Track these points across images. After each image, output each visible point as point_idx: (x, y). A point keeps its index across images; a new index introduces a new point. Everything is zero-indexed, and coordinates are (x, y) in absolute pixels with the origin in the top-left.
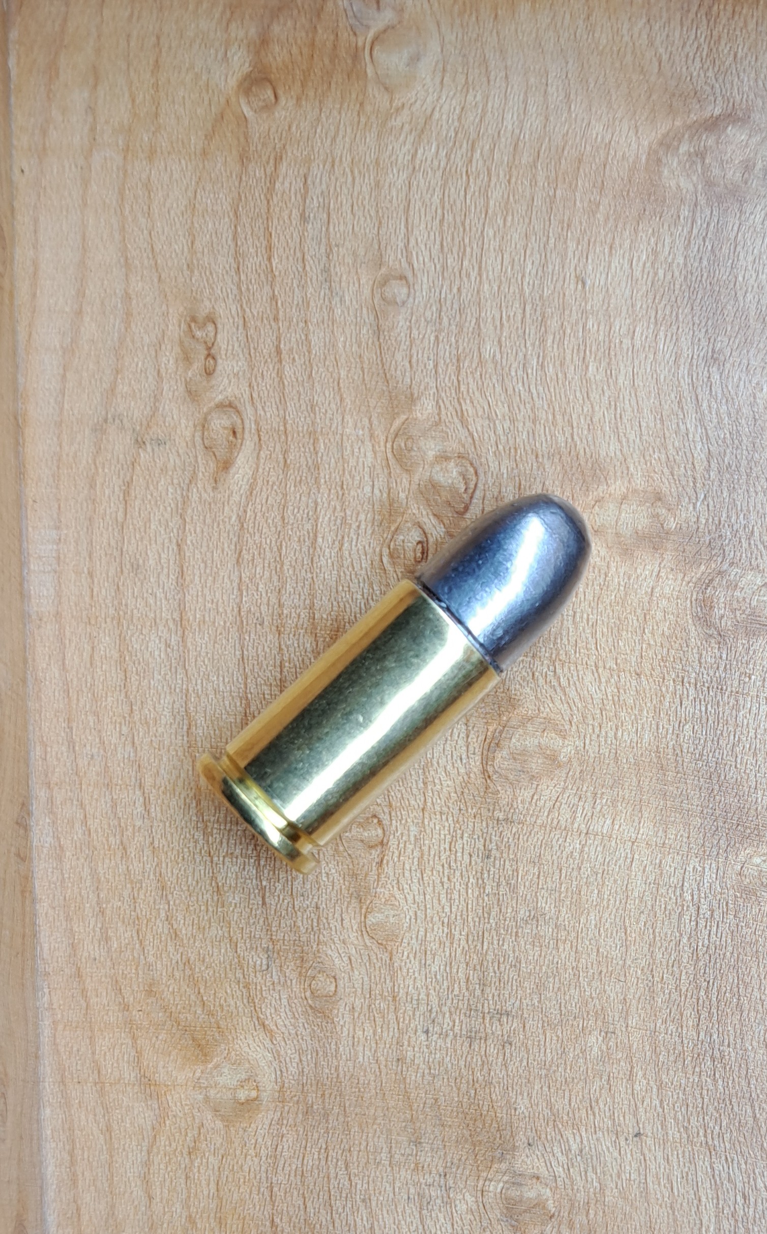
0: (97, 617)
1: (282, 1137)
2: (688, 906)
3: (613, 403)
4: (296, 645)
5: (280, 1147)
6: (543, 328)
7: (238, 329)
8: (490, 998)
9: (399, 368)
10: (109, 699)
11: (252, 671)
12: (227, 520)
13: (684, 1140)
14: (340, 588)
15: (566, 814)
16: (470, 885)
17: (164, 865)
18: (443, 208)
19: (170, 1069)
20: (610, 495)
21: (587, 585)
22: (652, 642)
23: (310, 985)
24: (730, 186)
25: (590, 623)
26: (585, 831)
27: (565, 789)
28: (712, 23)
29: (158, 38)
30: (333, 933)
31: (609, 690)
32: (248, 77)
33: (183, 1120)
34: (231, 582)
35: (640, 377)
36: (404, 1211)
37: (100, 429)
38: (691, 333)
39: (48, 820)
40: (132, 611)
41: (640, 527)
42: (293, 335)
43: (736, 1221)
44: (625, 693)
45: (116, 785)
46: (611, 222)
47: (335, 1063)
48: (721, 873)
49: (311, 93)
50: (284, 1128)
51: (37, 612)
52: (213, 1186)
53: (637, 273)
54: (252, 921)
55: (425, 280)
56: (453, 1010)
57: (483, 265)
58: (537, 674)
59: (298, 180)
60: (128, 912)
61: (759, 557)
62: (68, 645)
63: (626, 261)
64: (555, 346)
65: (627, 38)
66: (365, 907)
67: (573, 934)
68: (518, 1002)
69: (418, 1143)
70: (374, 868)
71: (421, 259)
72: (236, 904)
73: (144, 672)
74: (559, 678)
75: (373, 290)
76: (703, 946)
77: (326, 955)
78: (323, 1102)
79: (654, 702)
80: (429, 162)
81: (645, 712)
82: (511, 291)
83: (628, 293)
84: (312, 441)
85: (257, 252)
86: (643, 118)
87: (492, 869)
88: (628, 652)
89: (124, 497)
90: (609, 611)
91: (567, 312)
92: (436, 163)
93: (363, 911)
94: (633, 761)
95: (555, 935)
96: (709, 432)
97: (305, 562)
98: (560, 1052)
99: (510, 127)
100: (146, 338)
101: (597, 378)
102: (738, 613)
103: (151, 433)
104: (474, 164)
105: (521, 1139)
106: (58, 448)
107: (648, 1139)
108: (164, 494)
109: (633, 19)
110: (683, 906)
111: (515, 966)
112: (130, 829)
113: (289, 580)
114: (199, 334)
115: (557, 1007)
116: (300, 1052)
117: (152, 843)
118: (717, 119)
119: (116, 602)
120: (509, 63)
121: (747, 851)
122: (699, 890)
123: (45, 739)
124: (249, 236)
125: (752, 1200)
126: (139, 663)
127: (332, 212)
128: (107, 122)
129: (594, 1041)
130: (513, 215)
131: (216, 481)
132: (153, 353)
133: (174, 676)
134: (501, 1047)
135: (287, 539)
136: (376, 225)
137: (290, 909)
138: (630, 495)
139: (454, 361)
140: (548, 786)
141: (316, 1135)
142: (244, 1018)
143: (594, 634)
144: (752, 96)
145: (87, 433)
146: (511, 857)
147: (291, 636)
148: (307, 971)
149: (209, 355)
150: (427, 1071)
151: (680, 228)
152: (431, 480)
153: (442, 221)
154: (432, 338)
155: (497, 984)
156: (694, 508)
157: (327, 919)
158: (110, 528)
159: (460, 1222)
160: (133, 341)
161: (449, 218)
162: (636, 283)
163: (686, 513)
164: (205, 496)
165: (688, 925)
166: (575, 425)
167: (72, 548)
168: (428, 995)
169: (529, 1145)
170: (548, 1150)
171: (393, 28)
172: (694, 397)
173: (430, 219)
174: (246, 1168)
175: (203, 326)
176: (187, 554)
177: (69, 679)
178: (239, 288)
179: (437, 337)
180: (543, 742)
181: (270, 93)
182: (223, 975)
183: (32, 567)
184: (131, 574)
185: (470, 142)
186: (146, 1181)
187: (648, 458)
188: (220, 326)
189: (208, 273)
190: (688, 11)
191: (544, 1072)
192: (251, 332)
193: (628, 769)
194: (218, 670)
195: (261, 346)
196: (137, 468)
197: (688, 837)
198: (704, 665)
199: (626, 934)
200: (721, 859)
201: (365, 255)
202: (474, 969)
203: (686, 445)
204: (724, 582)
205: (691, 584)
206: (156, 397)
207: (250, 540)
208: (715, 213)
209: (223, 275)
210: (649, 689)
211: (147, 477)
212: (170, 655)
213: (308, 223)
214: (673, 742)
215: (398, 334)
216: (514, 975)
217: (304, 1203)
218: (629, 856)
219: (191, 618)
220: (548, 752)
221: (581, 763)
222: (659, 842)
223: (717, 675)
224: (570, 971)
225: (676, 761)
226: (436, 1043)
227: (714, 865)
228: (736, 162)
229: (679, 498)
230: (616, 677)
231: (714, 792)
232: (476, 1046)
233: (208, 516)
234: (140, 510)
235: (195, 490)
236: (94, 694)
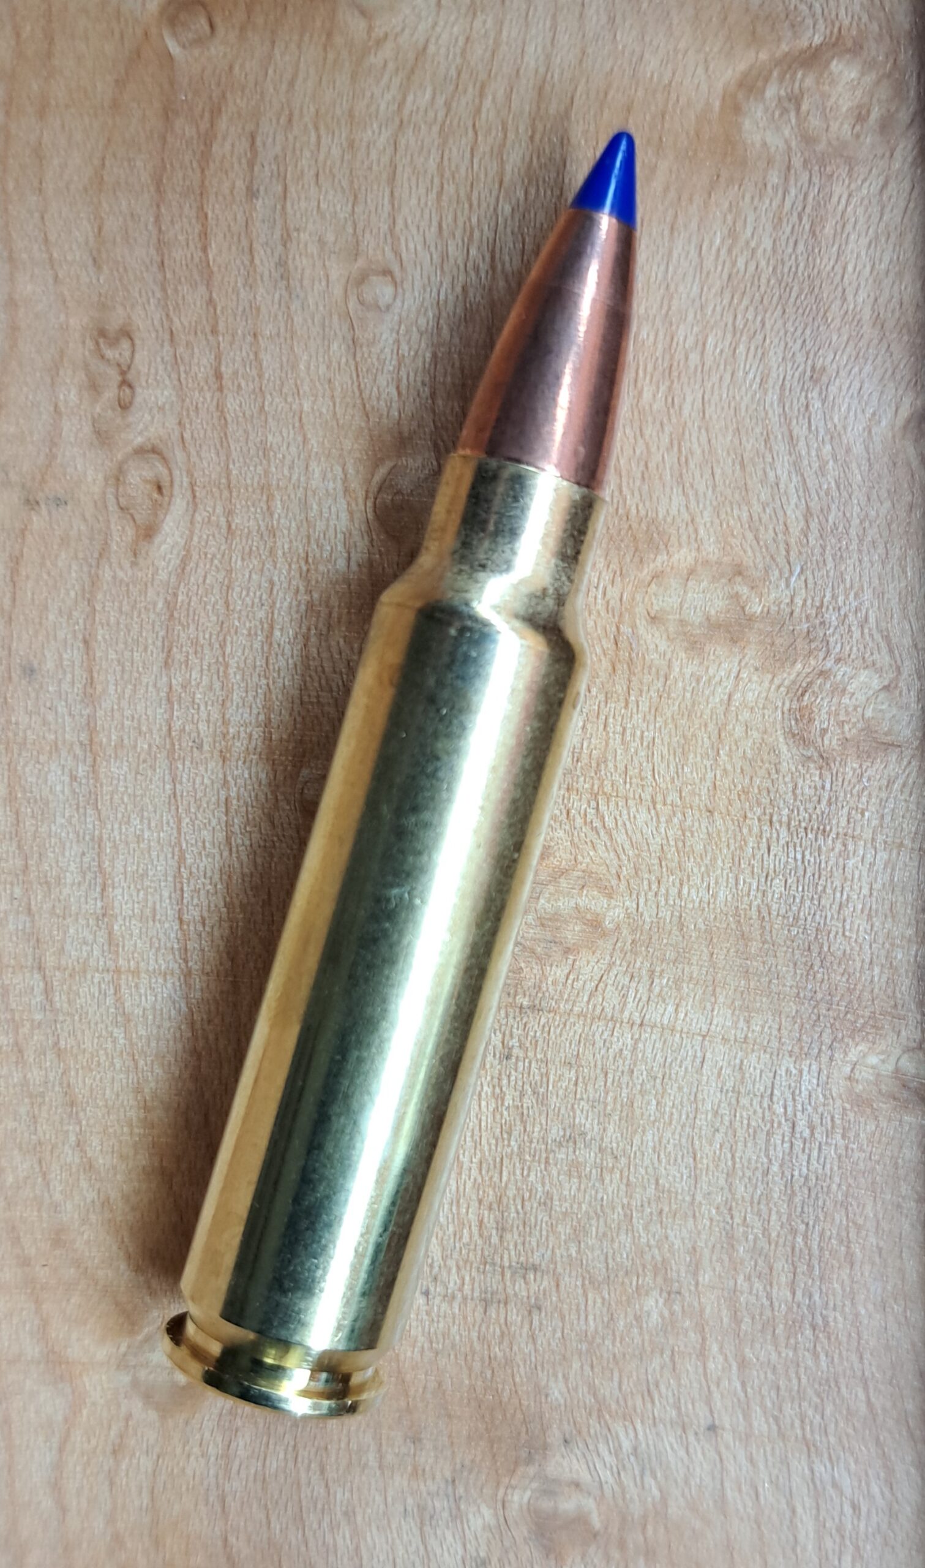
1: (237, 1431)
2: (780, 1123)
3: (675, 443)
4: (246, 776)
5: (233, 1446)
7: (162, 346)
8: (511, 1247)
9: (382, 396)
11: (188, 811)
12: (151, 607)
13: (774, 1434)
15: (612, 998)
16: (483, 1095)
17: (73, 1073)
18: (442, 176)
19: (85, 1343)
20: (672, 568)
21: (641, 691)
22: (729, 767)
24: (835, 143)
25: (645, 744)
26: (639, 1022)
27: (611, 965)
31: (670, 833)
33: (105, 1410)
34: (158, 691)
35: (713, 406)
36: (400, 1527)
38: (783, 344)
40: (25, 731)
41: (713, 612)
42: (238, 353)
43: (843, 1537)
44: (692, 836)
45: (8, 966)
46: (672, 194)
48: (823, 1078)
49: (260, 21)
52: (145, 1495)
53: (709, 263)
55: (417, 275)
56: (461, 1263)
57: (497, 257)
58: (573, 812)
59: (243, 139)
60: (26, 1135)
61: (875, 652)
63: (693, 246)
67: (623, 1161)
68: (549, 1252)
69: (416, 1440)
71: (411, 246)
73: (43, 814)
74: (603, 817)
75: (346, 291)
76: (800, 1175)
79: (732, 848)
80: (421, 113)
81: (719, 862)
83: (696, 289)
84: (265, 498)
85: (187, 239)
87: (513, 1073)
88: (697, 781)
89: (12, 577)
90: (670, 725)
92: (431, 114)
94: (703, 927)
95: (598, 1160)
96: (808, 480)
97: (258, 663)
98: (606, 1319)
99: (532, 64)
100: (38, 359)
101: (655, 407)
102: (846, 728)
103: (46, 490)
104: (483, 116)
105: (555, 1436)
107: (726, 1433)
108: (65, 571)
110: (772, 1122)
111: (545, 1204)
112: (28, 1025)
113: (235, 687)
114: (109, 353)
115: (602, 1258)
117: (56, 1044)
118: (816, 50)
119: (2, 720)
121: (860, 1048)
122: (794, 1100)
124: (176, 218)
126: (36, 801)
127: (289, 184)
129: (653, 1305)
130: (537, 185)
131: (135, 555)
132: (49, 380)
133: (82, 819)
134: (526, 1313)
135: (232, 631)
136: (351, 199)
138: (699, 568)
139: (458, 386)
140: (588, 963)
141: (281, 1429)
143: (650, 757)
146: (539, 1056)
147: (240, 763)
149: (124, 382)
150: (426, 1346)
151: (767, 202)
153: (440, 194)
154: (427, 355)
155: (521, 1228)
156: (788, 586)
159: (473, 1542)
160: (20, 365)
161: (450, 189)
162: (707, 276)
163: (776, 594)
164: (120, 574)
165: (779, 1148)
166: (624, 473)
169: (566, 1442)
170: (591, 1447)
172: (787, 433)
173: (424, 191)
174: (189, 1472)
175: (114, 343)
176: (98, 654)
179: (433, 354)
180: (581, 904)
181: (203, 22)
184: (23, 682)
185: (478, 85)
186: (56, 1487)
187: (723, 516)
188: (137, 342)
189: (121, 270)
191: (584, 1347)
192: (181, 350)
193: (697, 938)
194: (142, 810)
195: (195, 368)
196: (29, 538)
197: (779, 1029)
198: (800, 797)
199: (695, 1159)
200: (824, 1059)
201: (335, 243)
202: (490, 1209)
203: (777, 497)
204: (828, 686)
205: (782, 689)
206: (53, 441)
207: (182, 635)
208: (816, 180)
209: (142, 272)
210: (727, 831)
211: (43, 549)
212: (77, 790)
213: (257, 199)
214: (759, 901)
215: (382, 351)
216: (543, 1216)
217: (267, 1517)
218: (699, 1054)
219: (104, 740)
220: (589, 917)
221: (633, 931)
222: (740, 1036)
223: (818, 811)
224: (620, 1210)
225: (763, 928)
226: (439, 1307)
227: (814, 1067)
228: (844, 109)
229: (766, 571)
230: (679, 815)
231: (816, 968)
232: (492, 1312)
233: (125, 603)
234: (33, 594)
235: (107, 567)
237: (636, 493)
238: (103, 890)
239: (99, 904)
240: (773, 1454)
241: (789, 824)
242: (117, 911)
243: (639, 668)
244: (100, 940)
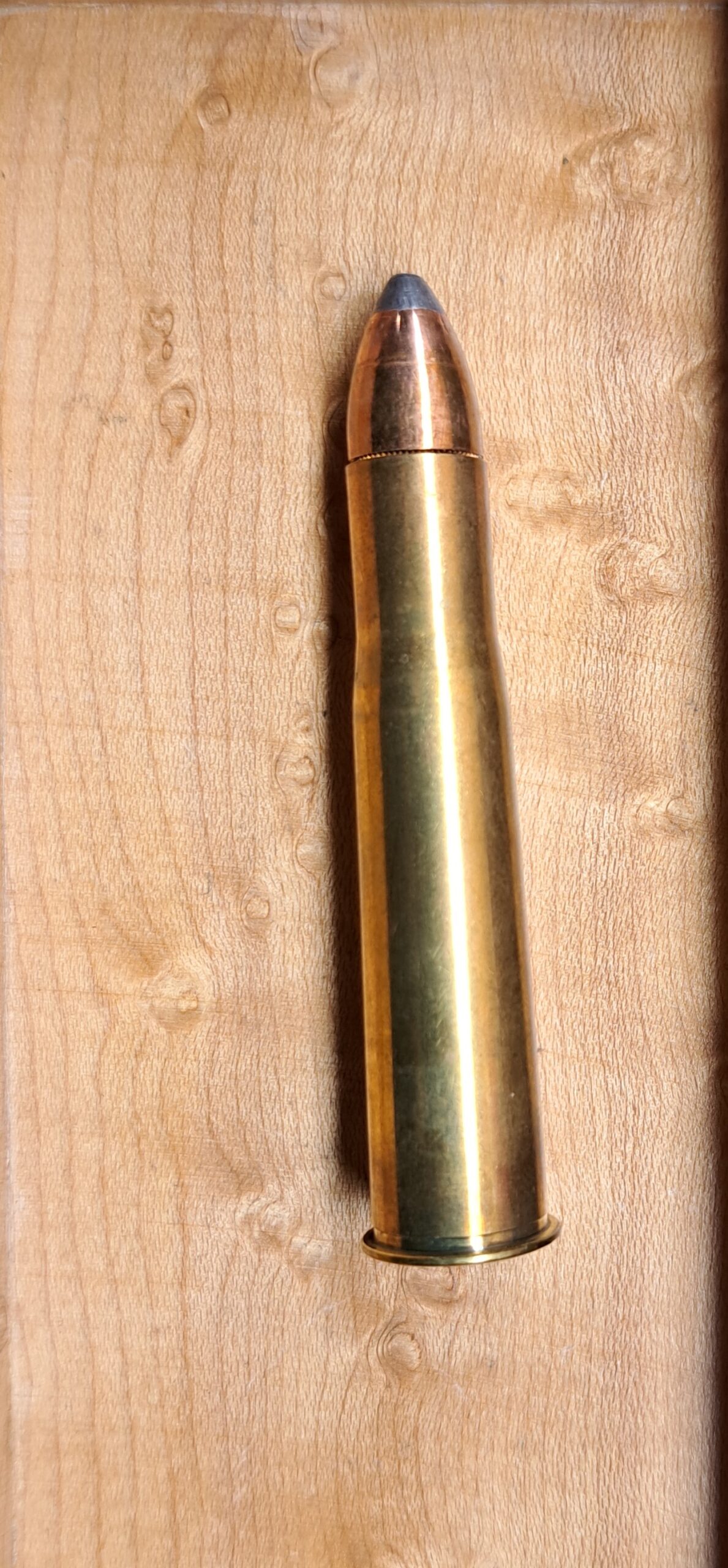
0: (63, 575)
1: (219, 1043)
2: (589, 845)
3: (527, 390)
4: (239, 602)
5: (216, 1053)
6: (465, 321)
7: (192, 319)
10: (73, 648)
11: (200, 625)
12: (179, 490)
13: (581, 1056)
14: (279, 553)
17: (118, 798)
18: (377, 212)
19: (120, 980)
20: (524, 473)
21: (502, 554)
22: (559, 606)
23: (246, 908)
24: (636, 195)
25: (504, 589)
28: (622, 45)
29: (125, 57)
30: (268, 861)
32: (205, 91)
33: (131, 1026)
34: (183, 545)
35: (552, 367)
37: (68, 407)
38: (599, 326)
39: (16, 755)
40: (94, 570)
41: (549, 503)
42: (242, 325)
43: (627, 1130)
44: (533, 650)
45: (78, 725)
46: (529, 226)
47: (267, 978)
48: (618, 814)
49: (261, 108)
50: (220, 1036)
51: (10, 569)
52: (156, 1086)
53: (551, 272)
54: (195, 850)
55: (360, 277)
59: (248, 186)
60: (85, 839)
61: (657, 532)
62: (36, 600)
63: (542, 261)
65: (544, 59)
66: (296, 839)
70: (305, 804)
71: (356, 257)
72: (181, 834)
73: (104, 624)
75: (313, 286)
76: (602, 880)
77: (261, 881)
78: (256, 1013)
79: (561, 660)
80: (365, 171)
81: (553, 669)
83: (542, 289)
84: (256, 420)
85: (210, 250)
86: (559, 132)
88: (538, 614)
89: (89, 468)
90: (521, 577)
91: (487, 307)
92: (372, 172)
93: (295, 842)
94: (540, 713)
96: (614, 416)
97: (249, 529)
99: (438, 139)
100: (111, 326)
101: (514, 367)
102: (637, 581)
103: (113, 412)
104: (406, 173)
106: (31, 424)
107: (548, 1055)
108: (124, 465)
109: (551, 42)
110: (584, 844)
112: (89, 765)
113: (234, 544)
114: (157, 323)
116: (237, 968)
117: (108, 777)
118: (626, 133)
119: (80, 562)
120: (439, 81)
121: (642, 796)
122: (598, 829)
123: (15, 682)
124: (204, 236)
125: (642, 1112)
126: (100, 617)
127: (278, 216)
128: (79, 132)
130: (440, 219)
131: (170, 456)
132: (117, 340)
133: (130, 629)
135: (233, 507)
136: (318, 227)
137: (229, 839)
138: (542, 473)
141: (249, 1043)
142: (187, 937)
143: (506, 597)
144: (657, 112)
145: (57, 410)
147: (235, 594)
148: (243, 896)
149: (166, 342)
151: (591, 232)
153: (376, 224)
156: (600, 486)
157: (262, 848)
158: (76, 496)
160: (99, 329)
161: (382, 221)
162: (550, 281)
163: (592, 491)
164: (160, 468)
165: (588, 862)
166: (492, 409)
167: (42, 513)
171: (335, 49)
172: (601, 386)
173: (366, 222)
174: (186, 1071)
175: (161, 317)
176: (144, 520)
177: (37, 630)
178: (194, 283)
181: (224, 107)
182: (168, 897)
183: (7, 529)
184: (94, 537)
185: (402, 153)
186: (96, 1079)
187: (558, 441)
188: (176, 317)
189: (166, 269)
190: (601, 34)
192: (204, 322)
193: (537, 719)
194: (170, 624)
195: (213, 334)
196: (101, 442)
197: (590, 782)
198: (605, 627)
199: (532, 867)
200: (619, 803)
201: (306, 255)
203: (593, 428)
204: (625, 553)
205: (595, 555)
206: (119, 380)
207: (200, 509)
208: (623, 219)
209: (180, 270)
210: (557, 648)
211: (110, 451)
212: (127, 609)
213: (257, 225)
214: (578, 696)
217: (237, 1104)
218: (536, 798)
219: (146, 577)
222: (564, 786)
223: (618, 637)
225: (580, 714)
227: (612, 808)
228: (643, 172)
229: (585, 476)
230: (526, 637)
231: (614, 742)
233: (163, 487)
234: (102, 480)
235: (152, 463)
236: (59, 644)
237: (501, 423)
238: (142, 676)
240: (580, 1071)
241: (598, 645)
242: (151, 690)
243: (501, 538)
244: (139, 710)
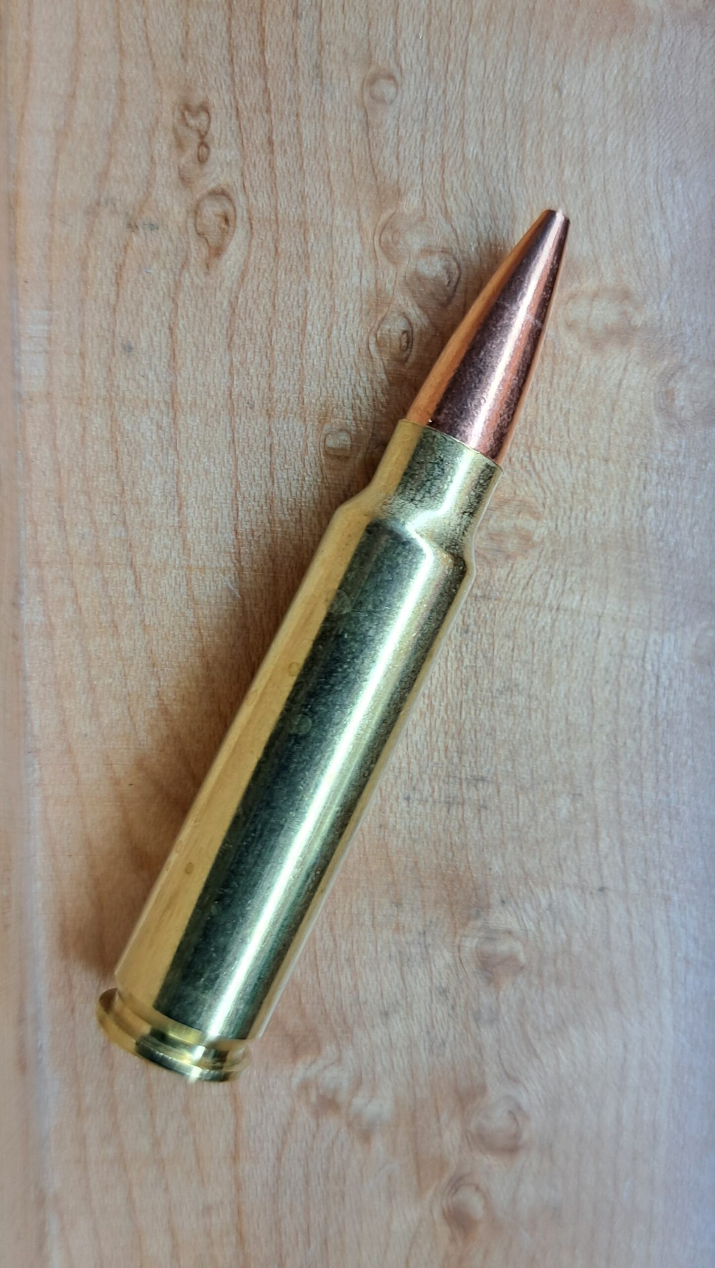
0: (88, 398)
2: (649, 676)
3: (586, 207)
4: (285, 428)
6: (523, 132)
7: (231, 119)
8: (467, 765)
9: (387, 164)
10: (101, 479)
11: (242, 453)
12: (219, 305)
13: (642, 893)
14: (329, 374)
15: (538, 592)
16: (449, 658)
17: (155, 643)
18: (430, 13)
20: (583, 293)
22: (618, 431)
25: (563, 413)
26: (555, 607)
27: (538, 567)
31: (580, 475)
34: (223, 366)
35: (611, 183)
36: (386, 968)
38: (656, 144)
39: (38, 599)
40: (124, 393)
41: (609, 323)
42: (285, 127)
44: (594, 477)
45: (108, 564)
46: (586, 37)
48: (679, 645)
51: (28, 392)
53: (610, 85)
55: (412, 82)
57: (467, 71)
58: (513, 459)
60: (119, 688)
62: (58, 426)
63: (599, 74)
64: (534, 151)
67: (544, 703)
68: (493, 768)
69: (399, 904)
71: (408, 60)
73: (136, 453)
74: (534, 464)
75: (362, 88)
76: (662, 712)
79: (620, 486)
81: (612, 496)
82: (493, 96)
83: (601, 102)
84: (302, 231)
85: (250, 45)
87: (470, 642)
88: (597, 439)
89: (116, 280)
90: (581, 401)
91: (545, 119)
94: (601, 541)
95: (527, 704)
96: (673, 237)
97: (295, 349)
98: (531, 814)
100: (140, 124)
101: (572, 182)
102: (697, 405)
103: (143, 218)
105: (495, 898)
106: (50, 230)
107: (611, 893)
108: (156, 277)
110: (644, 676)
111: (491, 734)
112: (122, 608)
113: (279, 365)
114: (192, 122)
115: (530, 772)
117: (143, 621)
119: (107, 384)
121: (703, 624)
122: (658, 660)
123: (35, 518)
124: (243, 30)
126: (131, 444)
127: (324, 11)
129: (564, 804)
130: (495, 24)
131: (208, 267)
132: (147, 139)
133: (165, 457)
134: (476, 811)
135: (277, 325)
136: (367, 26)
138: (601, 293)
139: (439, 160)
140: (523, 565)
143: (566, 422)
145: (79, 215)
146: (488, 631)
147: (281, 419)
149: (202, 143)
150: (407, 836)
151: (648, 47)
152: (416, 273)
153: (429, 25)
154: (419, 137)
155: (474, 751)
156: (659, 308)
158: (102, 310)
159: (438, 977)
160: (127, 127)
161: (435, 22)
162: (608, 95)
163: (652, 313)
164: (196, 280)
167: (64, 329)
168: (409, 763)
169: (503, 902)
170: (520, 906)
172: (659, 204)
173: (418, 22)
175: (195, 115)
176: (180, 338)
177: (60, 459)
178: (233, 80)
179: (423, 137)
180: (518, 524)
183: (23, 347)
184: (124, 356)
187: (617, 259)
188: (213, 116)
189: (202, 63)
191: (516, 834)
192: (244, 123)
193: (597, 549)
194: (210, 451)
195: (254, 136)
196: (130, 252)
197: (649, 612)
198: (665, 453)
199: (592, 702)
200: (679, 632)
201: (355, 54)
202: (453, 738)
203: (653, 248)
204: (685, 377)
205: (654, 378)
206: (149, 183)
207: (241, 326)
208: (680, 34)
209: (217, 66)
210: (617, 474)
211: (140, 261)
212: (162, 436)
213: (301, 20)
214: (638, 524)
215: (386, 132)
216: (489, 743)
218: (596, 629)
219: (183, 401)
220: (523, 533)
221: (553, 544)
222: (623, 617)
224: (541, 738)
225: (640, 542)
226: (416, 808)
229: (645, 297)
230: (585, 463)
231: (674, 570)
232: (453, 811)
233: (200, 300)
234: (132, 293)
235: (187, 275)
236: (85, 474)
238: (180, 509)
239: (177, 519)
240: (643, 906)
241: (658, 471)
242: (190, 524)
243: (560, 360)
244: (177, 546)
